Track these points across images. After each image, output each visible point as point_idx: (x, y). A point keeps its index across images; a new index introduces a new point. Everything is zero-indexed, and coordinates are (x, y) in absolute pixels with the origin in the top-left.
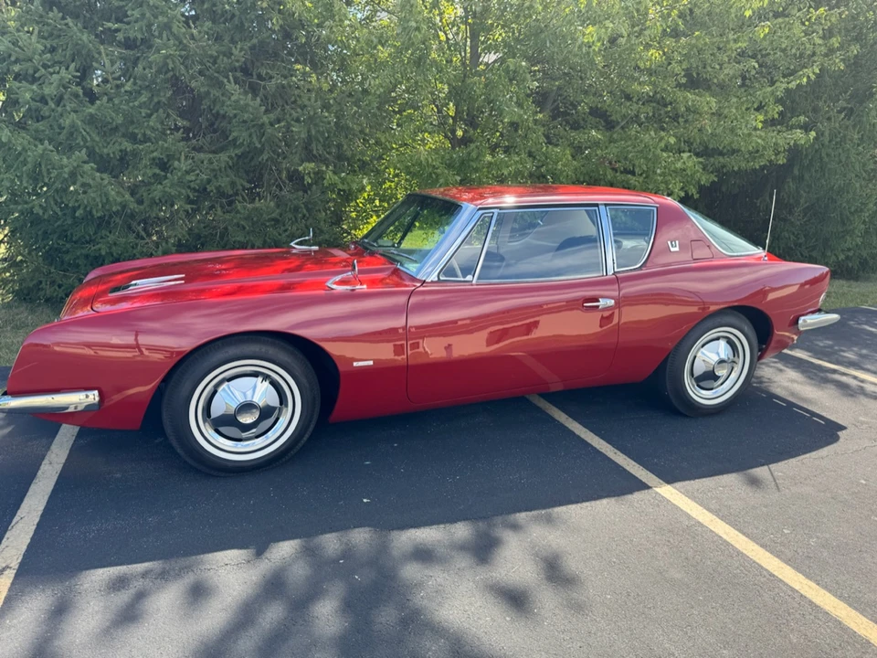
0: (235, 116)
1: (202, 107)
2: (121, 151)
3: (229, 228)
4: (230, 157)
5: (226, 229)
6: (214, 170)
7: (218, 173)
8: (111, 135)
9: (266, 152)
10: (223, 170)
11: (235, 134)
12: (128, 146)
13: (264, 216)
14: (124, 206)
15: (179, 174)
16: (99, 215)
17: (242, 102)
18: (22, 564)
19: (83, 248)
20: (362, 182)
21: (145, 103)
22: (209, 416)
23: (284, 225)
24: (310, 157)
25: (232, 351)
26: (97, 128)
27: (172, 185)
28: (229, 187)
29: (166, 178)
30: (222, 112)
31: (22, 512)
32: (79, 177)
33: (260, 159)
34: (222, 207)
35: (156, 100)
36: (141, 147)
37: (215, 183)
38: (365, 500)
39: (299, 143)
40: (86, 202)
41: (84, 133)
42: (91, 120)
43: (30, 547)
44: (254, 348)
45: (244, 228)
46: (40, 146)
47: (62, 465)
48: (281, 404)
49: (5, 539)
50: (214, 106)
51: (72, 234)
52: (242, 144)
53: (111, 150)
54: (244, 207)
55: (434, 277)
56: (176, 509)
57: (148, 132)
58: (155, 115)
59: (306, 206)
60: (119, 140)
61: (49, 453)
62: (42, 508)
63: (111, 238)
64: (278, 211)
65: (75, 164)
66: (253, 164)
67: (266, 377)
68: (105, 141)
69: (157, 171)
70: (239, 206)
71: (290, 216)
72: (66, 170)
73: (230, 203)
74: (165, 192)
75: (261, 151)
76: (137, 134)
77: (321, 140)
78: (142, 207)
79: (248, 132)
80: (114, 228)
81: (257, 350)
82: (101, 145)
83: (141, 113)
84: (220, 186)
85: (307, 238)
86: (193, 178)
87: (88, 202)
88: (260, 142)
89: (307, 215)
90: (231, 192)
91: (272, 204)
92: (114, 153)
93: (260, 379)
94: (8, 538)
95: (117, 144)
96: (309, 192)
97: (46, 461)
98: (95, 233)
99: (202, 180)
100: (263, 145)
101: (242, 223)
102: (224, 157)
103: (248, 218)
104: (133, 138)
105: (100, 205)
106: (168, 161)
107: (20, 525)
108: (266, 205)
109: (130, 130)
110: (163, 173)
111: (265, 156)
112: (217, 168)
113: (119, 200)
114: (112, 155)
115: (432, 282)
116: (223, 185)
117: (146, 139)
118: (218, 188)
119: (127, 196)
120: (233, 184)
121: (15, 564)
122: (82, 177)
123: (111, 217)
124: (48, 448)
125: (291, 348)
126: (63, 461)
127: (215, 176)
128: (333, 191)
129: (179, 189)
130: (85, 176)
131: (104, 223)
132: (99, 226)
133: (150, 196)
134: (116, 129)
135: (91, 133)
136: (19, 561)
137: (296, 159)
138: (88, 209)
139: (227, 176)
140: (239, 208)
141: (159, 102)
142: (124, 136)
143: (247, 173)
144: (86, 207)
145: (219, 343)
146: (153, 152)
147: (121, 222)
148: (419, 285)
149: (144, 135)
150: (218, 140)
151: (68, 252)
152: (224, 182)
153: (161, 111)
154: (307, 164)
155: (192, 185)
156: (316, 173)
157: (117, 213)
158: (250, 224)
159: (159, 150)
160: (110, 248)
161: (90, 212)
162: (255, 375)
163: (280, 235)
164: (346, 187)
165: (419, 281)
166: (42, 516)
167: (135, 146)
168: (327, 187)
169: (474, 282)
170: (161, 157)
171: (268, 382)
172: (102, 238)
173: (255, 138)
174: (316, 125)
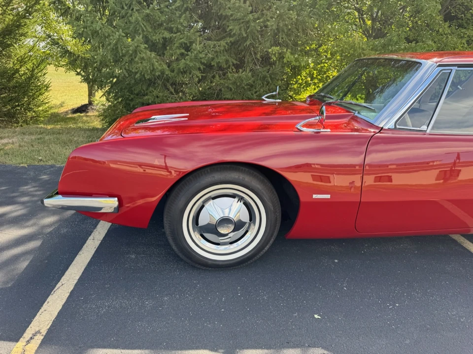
0: (232, 15)
1: (212, 11)
2: (163, 38)
3: (223, 89)
4: (227, 43)
5: (220, 90)
6: (216, 52)
7: (219, 54)
8: (158, 28)
9: (249, 40)
10: (222, 52)
11: (230, 28)
12: (167, 35)
13: (244, 82)
14: (163, 72)
15: (195, 52)
16: (148, 77)
17: (237, 4)
18: (50, 331)
19: (140, 98)
20: (308, 61)
21: (179, 7)
22: (197, 224)
23: (255, 89)
24: (276, 44)
25: (217, 176)
26: (151, 24)
27: (191, 60)
28: (224, 63)
29: (187, 55)
30: (224, 14)
31: (64, 279)
32: (138, 53)
33: (245, 45)
34: (220, 77)
35: (185, 6)
36: (174, 35)
37: (217, 60)
38: (316, 316)
39: (271, 34)
40: (141, 69)
41: (143, 26)
42: (147, 18)
43: (60, 313)
44: (234, 175)
45: (231, 90)
46: (117, 33)
47: (100, 242)
48: (251, 220)
49: (46, 303)
50: (219, 11)
51: (135, 89)
52: (234, 34)
53: (157, 37)
54: (232, 76)
55: (391, 125)
56: (167, 295)
57: (179, 26)
58: (184, 15)
59: (270, 77)
60: (163, 32)
61: (95, 230)
62: (78, 278)
63: (155, 93)
64: (253, 79)
65: (136, 45)
66: (240, 48)
67: (241, 199)
68: (155, 32)
69: (183, 51)
70: (229, 75)
71: (260, 82)
72: (131, 48)
73: (224, 74)
74: (187, 64)
75: (245, 39)
76: (173, 28)
77: (286, 31)
78: (172, 74)
79: (239, 26)
80: (157, 87)
81: (237, 177)
82: (152, 34)
83: (175, 14)
84: (219, 62)
85: (274, 93)
86: (204, 56)
87: (143, 69)
88: (246, 33)
89: (271, 82)
90: (225, 66)
91: (250, 74)
92: (159, 39)
93: (236, 200)
94: (48, 302)
95: (161, 34)
96: (274, 66)
97: (91, 237)
98: (147, 89)
99: (209, 58)
100: (248, 36)
101: (230, 86)
102: (223, 43)
103: (234, 83)
104: (170, 30)
105: (149, 71)
106: (190, 46)
107: (60, 291)
108: (245, 75)
109: (169, 25)
110: (186, 53)
111: (248, 43)
112: (218, 50)
113: (160, 68)
114: (158, 41)
115: (389, 129)
116: (221, 61)
117: (178, 31)
118: (218, 63)
119: (165, 67)
120: (227, 61)
121: (44, 331)
122: (140, 53)
123: (155, 79)
124: (95, 226)
125: (262, 177)
126: (102, 239)
127: (217, 56)
128: (288, 67)
129: (195, 63)
130: (142, 53)
131: (151, 83)
132: (149, 85)
133: (178, 67)
134: (161, 25)
135: (147, 27)
136: (48, 327)
137: (268, 44)
138: (143, 74)
139: (224, 56)
140: (229, 76)
141: (188, 7)
142: (166, 29)
143: (236, 54)
144: (142, 72)
145: (208, 169)
146: (181, 39)
147: (161, 83)
148: (377, 131)
149: (177, 28)
150: (220, 34)
151: (132, 100)
152: (222, 59)
153: (188, 12)
154: (274, 48)
155: (203, 60)
156: (280, 54)
157: (159, 77)
158: (235, 87)
159: (185, 38)
160: (154, 99)
161: (144, 75)
162: (233, 196)
163: (252, 94)
164: (297, 64)
165: (377, 127)
166: (76, 285)
167: (171, 35)
168: (285, 64)
169: (428, 131)
170: (186, 42)
171: (242, 202)
172: (150, 92)
173: (243, 30)
174: (284, 20)
